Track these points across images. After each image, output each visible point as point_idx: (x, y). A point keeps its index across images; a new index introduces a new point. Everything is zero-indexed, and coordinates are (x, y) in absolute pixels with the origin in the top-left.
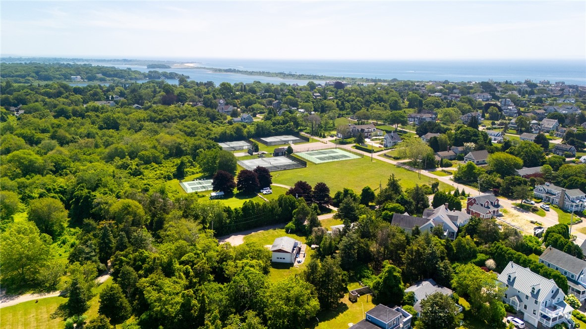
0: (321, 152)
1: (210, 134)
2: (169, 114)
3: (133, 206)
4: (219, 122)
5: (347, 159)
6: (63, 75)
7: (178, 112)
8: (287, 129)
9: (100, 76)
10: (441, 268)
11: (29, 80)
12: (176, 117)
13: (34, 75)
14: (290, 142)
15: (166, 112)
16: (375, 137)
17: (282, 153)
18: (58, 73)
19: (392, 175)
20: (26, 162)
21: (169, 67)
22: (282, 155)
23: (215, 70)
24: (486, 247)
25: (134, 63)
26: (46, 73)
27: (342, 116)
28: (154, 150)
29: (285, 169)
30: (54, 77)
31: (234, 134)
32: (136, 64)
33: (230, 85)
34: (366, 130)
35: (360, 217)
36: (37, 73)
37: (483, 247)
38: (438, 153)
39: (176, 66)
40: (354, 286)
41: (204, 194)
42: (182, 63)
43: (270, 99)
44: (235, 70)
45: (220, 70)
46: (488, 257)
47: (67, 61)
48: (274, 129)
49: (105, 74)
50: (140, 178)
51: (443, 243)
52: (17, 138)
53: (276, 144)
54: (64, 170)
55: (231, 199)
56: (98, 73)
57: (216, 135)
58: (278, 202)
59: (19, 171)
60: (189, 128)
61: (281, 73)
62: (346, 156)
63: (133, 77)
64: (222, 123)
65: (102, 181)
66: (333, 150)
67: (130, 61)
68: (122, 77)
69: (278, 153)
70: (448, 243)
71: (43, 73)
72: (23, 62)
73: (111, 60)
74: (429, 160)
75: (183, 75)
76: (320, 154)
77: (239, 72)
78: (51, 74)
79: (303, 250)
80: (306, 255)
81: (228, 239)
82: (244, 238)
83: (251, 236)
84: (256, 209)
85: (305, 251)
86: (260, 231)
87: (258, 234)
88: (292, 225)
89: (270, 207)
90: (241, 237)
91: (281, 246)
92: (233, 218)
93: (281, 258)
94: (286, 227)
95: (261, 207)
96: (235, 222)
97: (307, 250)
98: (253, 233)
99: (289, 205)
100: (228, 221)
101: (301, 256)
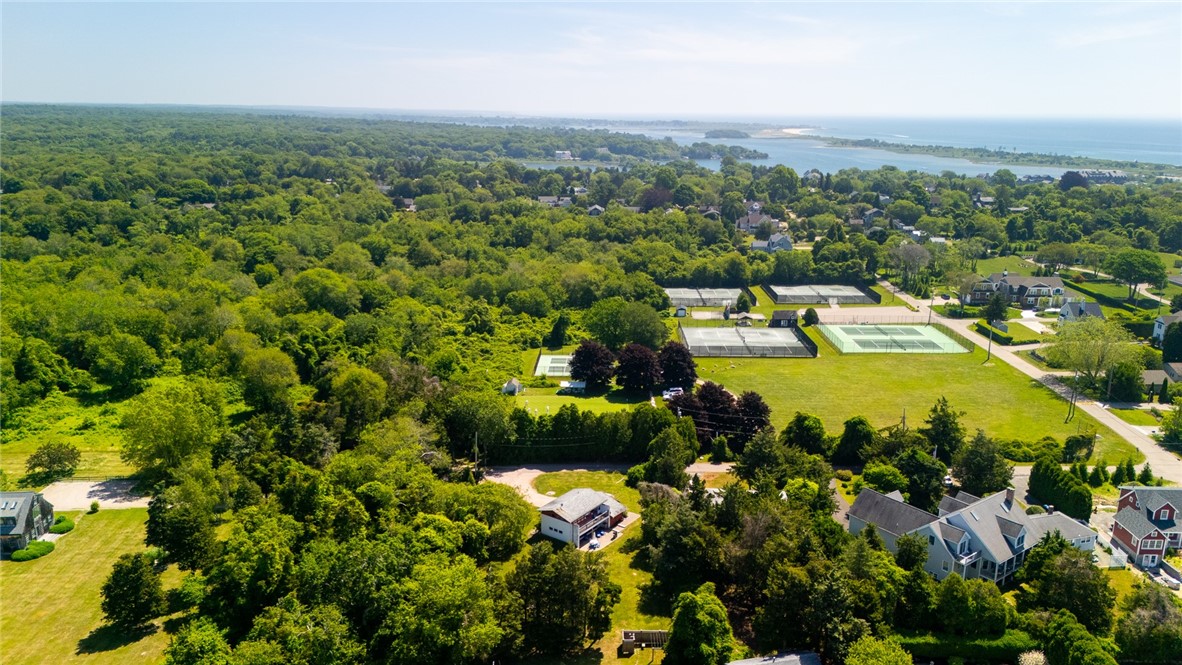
0: (879, 329)
1: (674, 269)
2: (627, 227)
3: (364, 382)
4: (721, 248)
5: (931, 351)
6: (544, 150)
7: (646, 223)
8: (844, 272)
9: (604, 151)
10: (836, 635)
11: (488, 156)
12: (639, 231)
13: (500, 147)
14: (831, 300)
15: (623, 222)
16: (1053, 310)
17: (789, 321)
18: (539, 144)
19: (941, 399)
20: (317, 290)
21: (746, 136)
22: (788, 327)
23: (835, 142)
24: (1040, 618)
25: (688, 128)
26: (519, 145)
27: (1014, 254)
28: (540, 291)
29: (763, 356)
30: (530, 153)
31: (723, 274)
32: (691, 130)
33: (791, 173)
34: (1033, 290)
35: (790, 481)
36: (505, 144)
37: (1033, 616)
38: (1173, 365)
39: (765, 134)
40: (657, 623)
41: (555, 382)
42: (781, 127)
43: (862, 204)
44: (876, 141)
45: (845, 143)
46: (1035, 643)
47: (580, 124)
48: (814, 270)
49: (613, 149)
50: (483, 338)
51: (897, 576)
52: (361, 250)
53: (797, 301)
54: (377, 309)
55: (595, 398)
56: (602, 147)
57: (685, 273)
58: (631, 418)
59: (303, 301)
60: (640, 254)
61: (975, 150)
62: (933, 345)
63: (661, 154)
64: (725, 250)
65: (376, 333)
66: (915, 327)
67: (685, 124)
68: (642, 154)
69: (780, 321)
70: (915, 580)
71: (514, 145)
72: (504, 126)
73: (652, 123)
74: (1119, 378)
75: (755, 151)
76: (876, 333)
77: (885, 145)
78: (526, 147)
79: (624, 524)
80: (619, 535)
81: (510, 473)
82: (539, 477)
83: (555, 475)
84: (581, 424)
85: (626, 528)
86: (579, 470)
87: (570, 476)
88: (639, 469)
89: (609, 425)
90: (536, 473)
91: (559, 506)
92: (530, 433)
93: (556, 530)
94: (629, 471)
95: (592, 422)
96: (534, 442)
97: (632, 527)
98: (564, 471)
99: (650, 427)
100: (513, 438)
101: (608, 536)
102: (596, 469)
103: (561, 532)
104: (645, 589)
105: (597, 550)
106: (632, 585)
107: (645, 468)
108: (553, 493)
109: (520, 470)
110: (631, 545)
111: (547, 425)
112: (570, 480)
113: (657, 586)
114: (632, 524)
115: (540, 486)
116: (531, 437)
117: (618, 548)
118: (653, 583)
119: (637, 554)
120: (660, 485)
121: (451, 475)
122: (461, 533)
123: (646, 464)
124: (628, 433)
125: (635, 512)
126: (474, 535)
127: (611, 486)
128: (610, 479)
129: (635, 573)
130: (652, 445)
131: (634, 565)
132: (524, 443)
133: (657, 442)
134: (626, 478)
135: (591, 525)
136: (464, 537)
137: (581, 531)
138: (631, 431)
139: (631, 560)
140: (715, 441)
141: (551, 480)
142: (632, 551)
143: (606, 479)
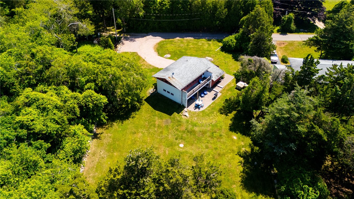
79: (222, 85)
80: (219, 95)
81: (140, 39)
82: (161, 42)
83: (171, 41)
84: (190, 5)
85: (224, 89)
86: (188, 38)
87: (182, 42)
88: (231, 39)
89: (211, 5)
90: (158, 39)
91: (170, 74)
92: (154, 10)
93: (168, 92)
94: (224, 40)
95: (198, 3)
96: (157, 17)
97: (228, 89)
98: (178, 38)
99: (242, 7)
100: (141, 14)
101: (210, 95)
102: (199, 37)
103: (172, 94)
104: (245, 156)
105: (201, 109)
106: (233, 151)
107: (236, 39)
108: (169, 56)
109: (147, 37)
110: (229, 105)
111: (166, 5)
112: (182, 45)
113: (256, 154)
114: (228, 85)
115: (160, 50)
116: (155, 13)
117: (218, 108)
118: (252, 150)
119: (235, 115)
120: (259, 58)
121: (101, 39)
122: (78, 103)
123: (237, 35)
124: (224, 12)
125: (230, 74)
126: (91, 105)
127: (210, 51)
128: (209, 45)
129: (235, 136)
130: (243, 21)
131: (234, 128)
132: (150, 17)
133: (247, 19)
134: (221, 44)
135: (197, 88)
136: (81, 107)
137: (188, 95)
138: (226, 10)
139: (230, 122)
140: (285, 17)
141: (168, 45)
142: (230, 112)
143: (207, 45)
